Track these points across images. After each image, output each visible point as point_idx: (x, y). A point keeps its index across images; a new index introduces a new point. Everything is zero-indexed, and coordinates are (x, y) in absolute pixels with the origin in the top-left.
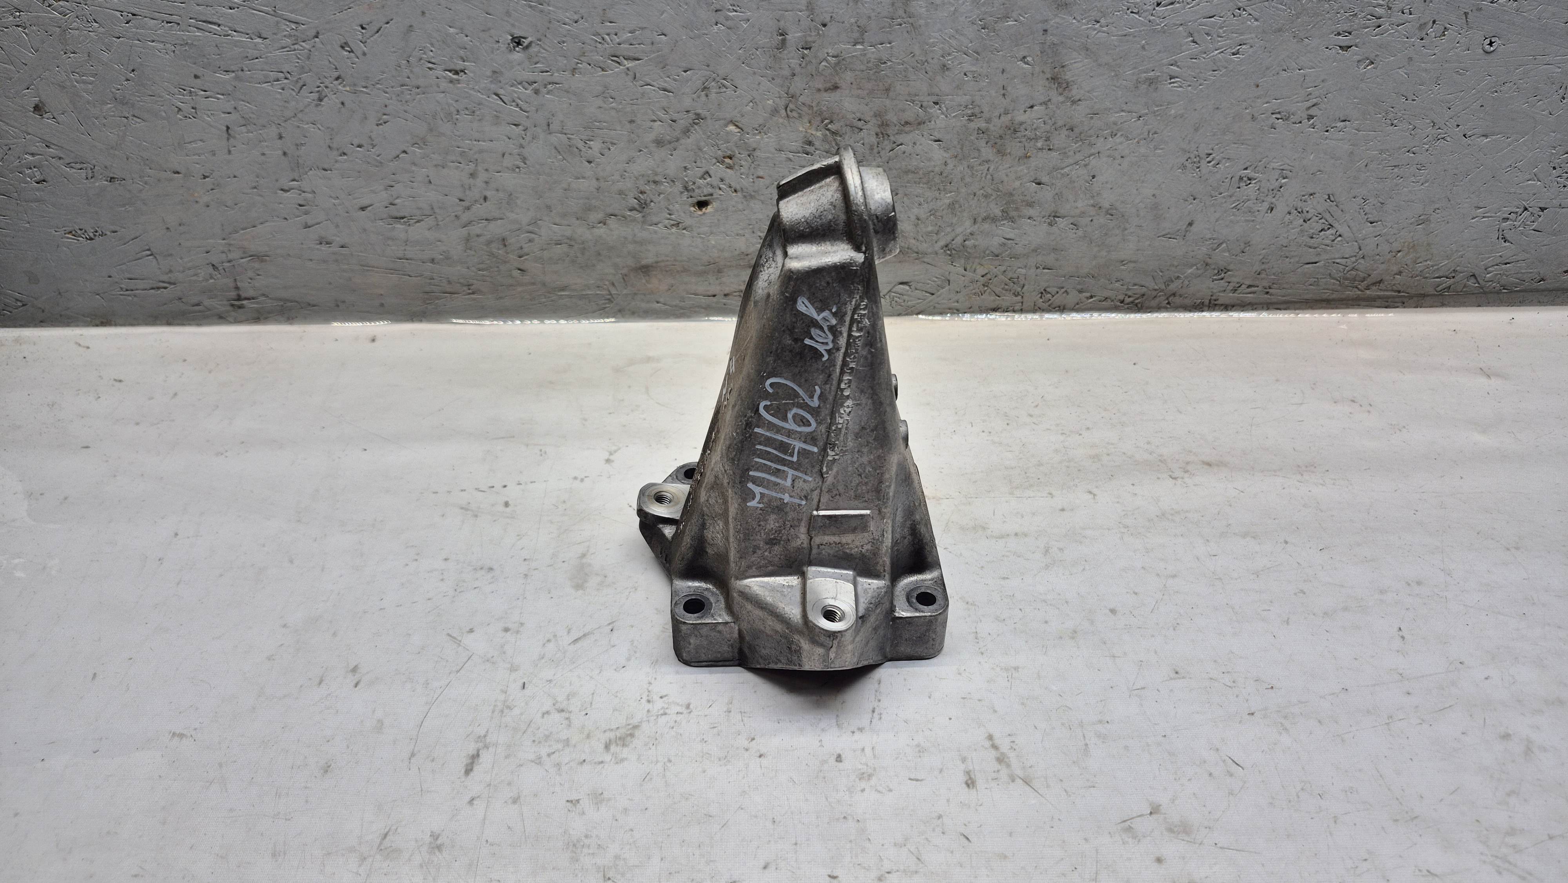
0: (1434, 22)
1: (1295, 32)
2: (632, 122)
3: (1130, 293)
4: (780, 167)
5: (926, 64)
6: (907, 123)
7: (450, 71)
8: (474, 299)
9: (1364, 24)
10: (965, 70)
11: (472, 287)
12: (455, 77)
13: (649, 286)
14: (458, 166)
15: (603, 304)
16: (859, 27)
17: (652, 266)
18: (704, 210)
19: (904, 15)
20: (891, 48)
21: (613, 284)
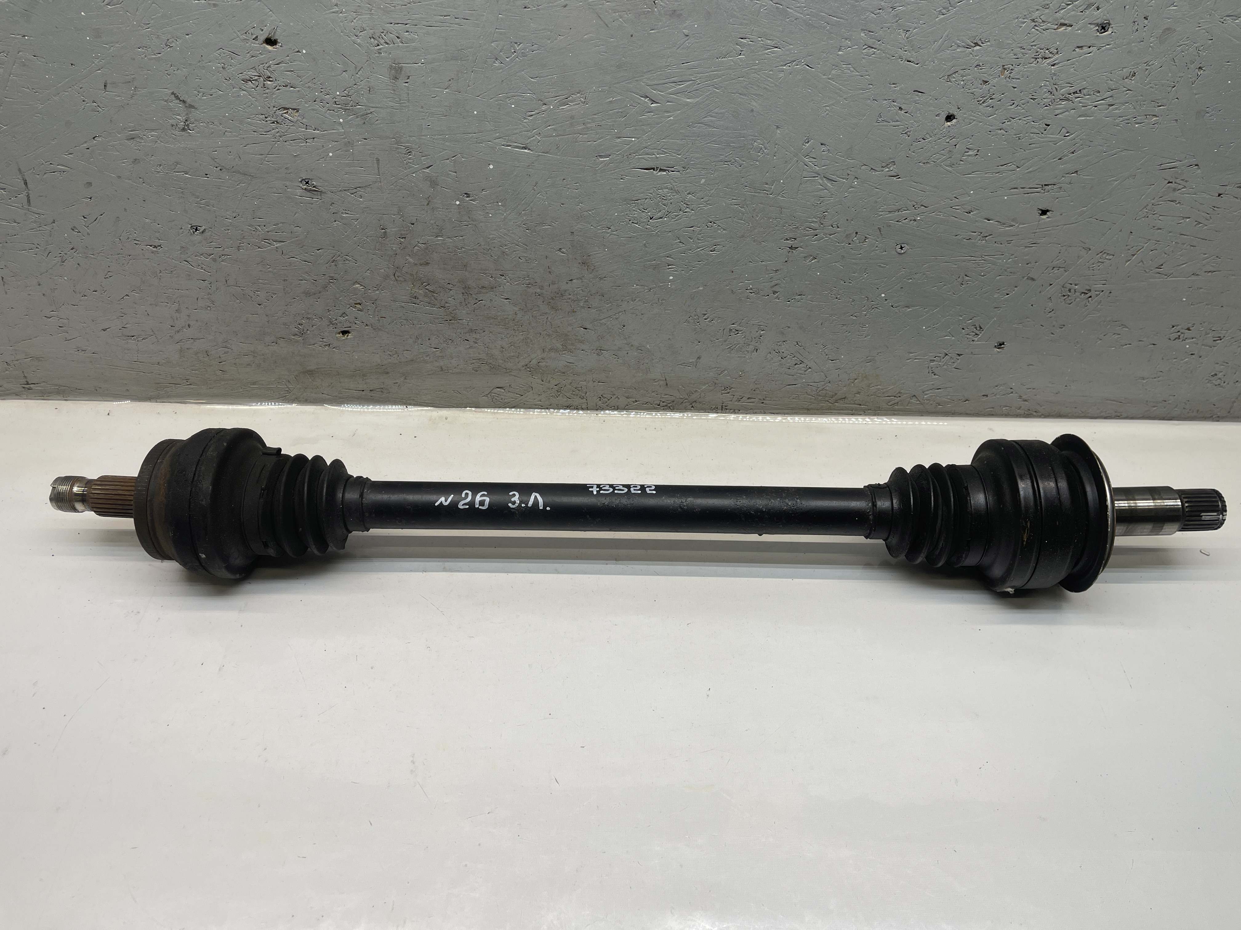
0: (857, 233)
1: (754, 237)
2: (284, 280)
3: (664, 401)
4: (398, 312)
5: (490, 250)
6: (483, 287)
7: (151, 246)
8: (192, 388)
9: (805, 234)
10: (519, 255)
11: (189, 381)
12: (154, 249)
13: (314, 383)
14: (167, 305)
15: (283, 394)
16: (437, 226)
17: (314, 371)
18: (346, 336)
19: (468, 219)
20: (463, 239)
21: (289, 381)
